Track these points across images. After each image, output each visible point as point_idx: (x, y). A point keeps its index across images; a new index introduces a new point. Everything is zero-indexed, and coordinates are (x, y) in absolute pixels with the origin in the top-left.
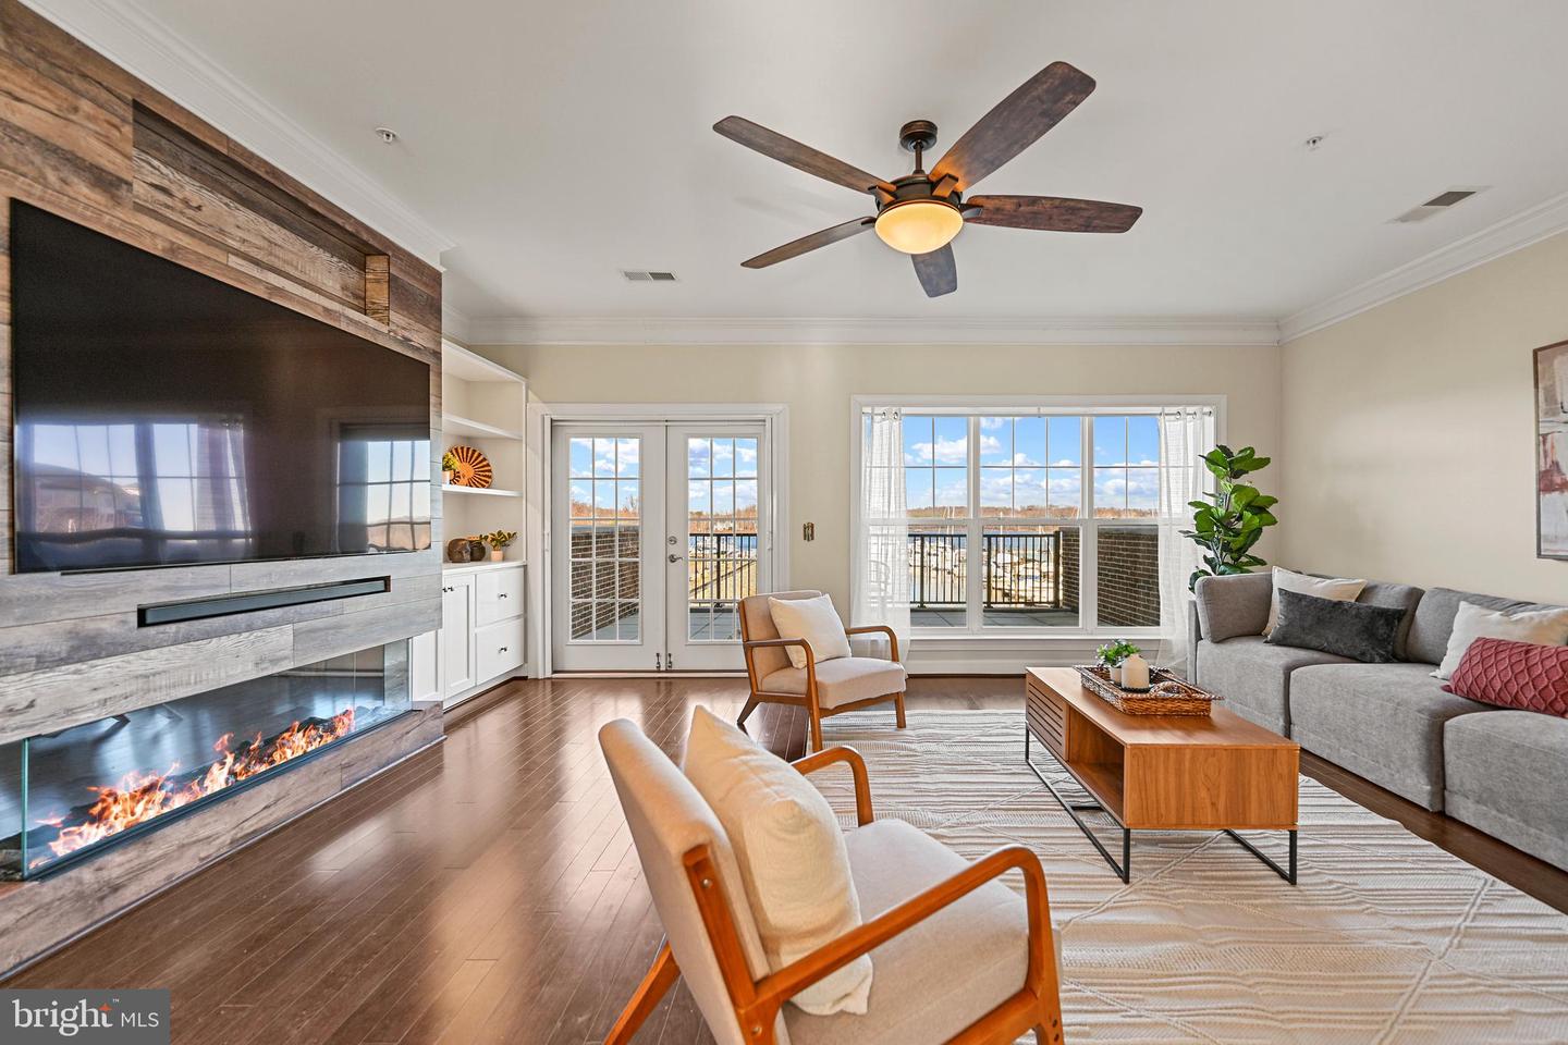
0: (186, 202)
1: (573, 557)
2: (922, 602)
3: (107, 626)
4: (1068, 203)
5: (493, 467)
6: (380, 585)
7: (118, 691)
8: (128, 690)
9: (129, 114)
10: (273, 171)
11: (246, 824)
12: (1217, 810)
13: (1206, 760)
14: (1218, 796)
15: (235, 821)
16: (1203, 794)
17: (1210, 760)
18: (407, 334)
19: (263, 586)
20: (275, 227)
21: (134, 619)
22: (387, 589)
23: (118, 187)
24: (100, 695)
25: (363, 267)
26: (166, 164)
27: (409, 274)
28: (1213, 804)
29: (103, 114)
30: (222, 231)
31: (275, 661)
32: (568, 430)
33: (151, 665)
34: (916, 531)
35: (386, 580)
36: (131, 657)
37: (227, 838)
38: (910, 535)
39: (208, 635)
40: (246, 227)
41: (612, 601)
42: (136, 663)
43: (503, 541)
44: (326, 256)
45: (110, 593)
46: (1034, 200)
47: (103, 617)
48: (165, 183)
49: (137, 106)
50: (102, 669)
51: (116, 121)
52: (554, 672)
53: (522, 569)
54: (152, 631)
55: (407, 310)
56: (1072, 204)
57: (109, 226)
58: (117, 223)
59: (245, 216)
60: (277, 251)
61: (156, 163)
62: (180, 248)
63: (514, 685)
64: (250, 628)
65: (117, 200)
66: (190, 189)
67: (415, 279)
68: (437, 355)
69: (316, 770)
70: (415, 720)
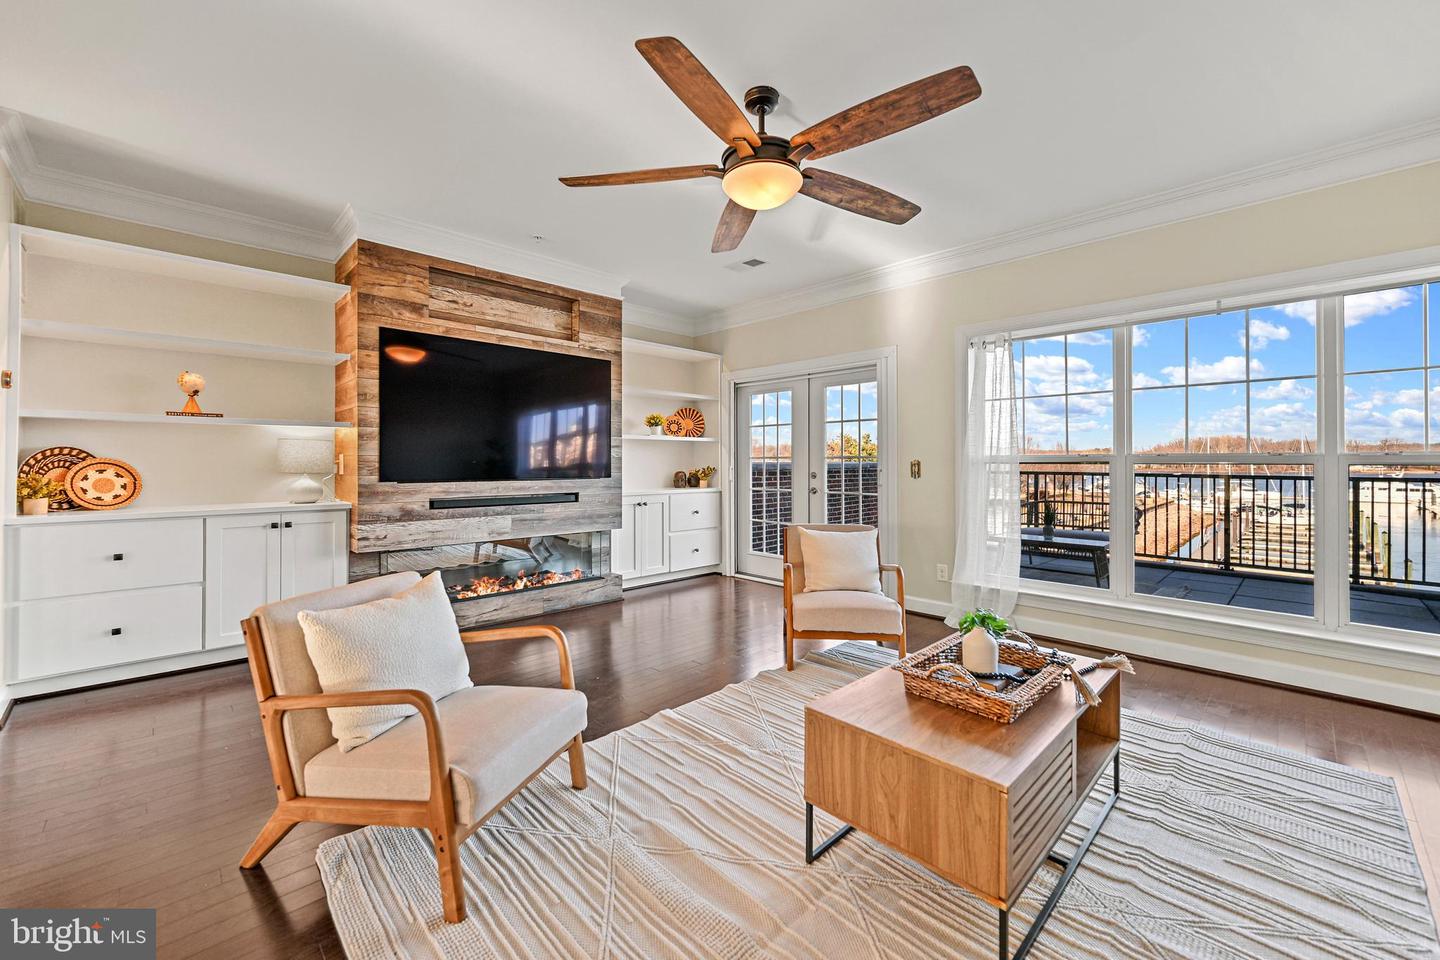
0: (465, 304)
1: (754, 486)
2: (1227, 561)
3: (416, 507)
4: (877, 103)
5: (705, 421)
6: (573, 498)
7: (420, 537)
8: (424, 537)
9: (427, 274)
10: (502, 276)
11: (484, 616)
12: (896, 827)
13: (884, 757)
14: (898, 811)
15: (477, 613)
16: (880, 798)
17: (888, 758)
18: (592, 345)
19: (494, 493)
20: (513, 303)
21: (428, 505)
22: (577, 500)
23: (422, 309)
24: (413, 538)
25: (570, 310)
26: (455, 289)
27: (594, 308)
28: (892, 817)
29: (416, 278)
30: (483, 313)
31: (499, 534)
32: (749, 390)
33: (436, 527)
34: (1030, 468)
35: (576, 495)
36: (426, 522)
37: (474, 620)
38: (1021, 473)
39: (463, 516)
40: (496, 308)
41: (775, 523)
42: (429, 525)
43: (709, 473)
44: (544, 310)
45: (417, 492)
46: (844, 116)
47: (414, 503)
48: (455, 298)
49: (432, 270)
50: (414, 526)
51: (421, 279)
52: (737, 572)
53: (718, 494)
54: (436, 511)
55: (593, 330)
56: (882, 101)
57: (419, 328)
58: (422, 325)
59: (495, 302)
60: (514, 315)
61: (450, 290)
62: (451, 329)
63: (712, 577)
64: (486, 515)
65: (422, 315)
66: (467, 297)
67: (599, 309)
68: (618, 354)
69: (526, 597)
70: (599, 583)
